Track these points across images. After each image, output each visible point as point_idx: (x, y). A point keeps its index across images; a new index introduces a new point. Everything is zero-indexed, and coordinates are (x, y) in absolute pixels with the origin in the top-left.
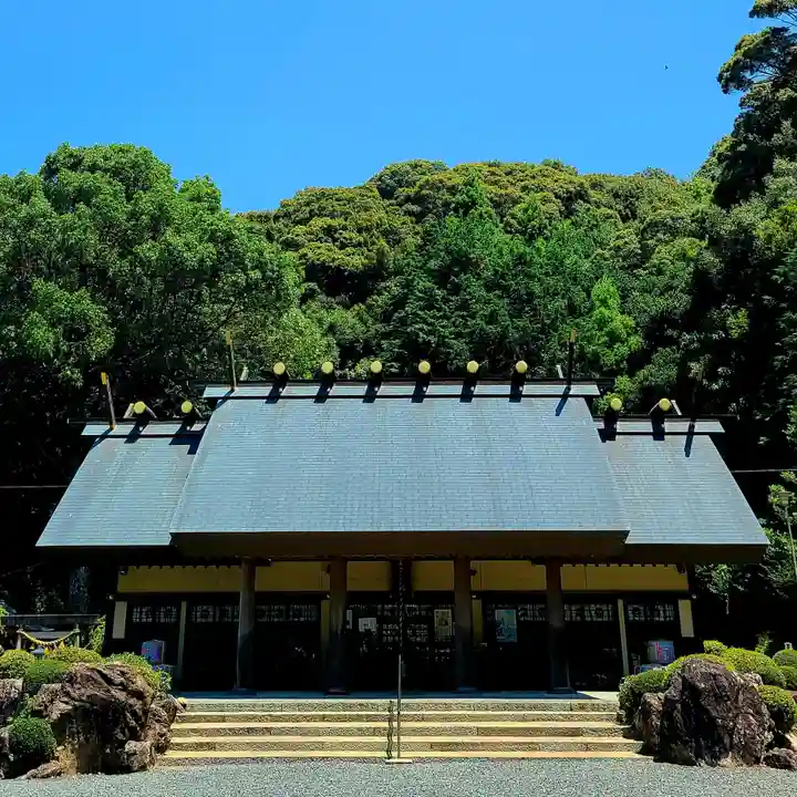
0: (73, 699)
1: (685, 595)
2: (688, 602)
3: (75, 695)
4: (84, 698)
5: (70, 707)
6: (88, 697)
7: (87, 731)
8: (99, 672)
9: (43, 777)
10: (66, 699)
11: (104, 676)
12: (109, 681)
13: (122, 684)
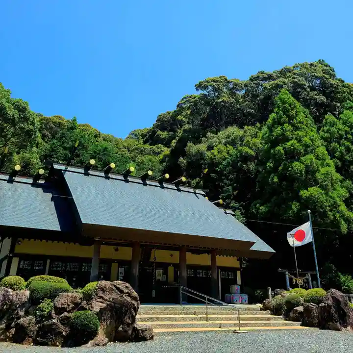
0: (106, 300)
1: (238, 269)
2: (239, 272)
3: (106, 298)
4: (111, 300)
5: (105, 305)
6: (113, 299)
7: (111, 317)
8: (115, 286)
9: (103, 345)
10: (101, 300)
11: (118, 289)
12: (121, 291)
13: (128, 293)
